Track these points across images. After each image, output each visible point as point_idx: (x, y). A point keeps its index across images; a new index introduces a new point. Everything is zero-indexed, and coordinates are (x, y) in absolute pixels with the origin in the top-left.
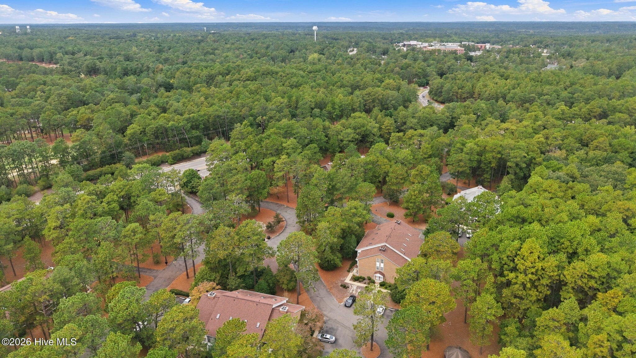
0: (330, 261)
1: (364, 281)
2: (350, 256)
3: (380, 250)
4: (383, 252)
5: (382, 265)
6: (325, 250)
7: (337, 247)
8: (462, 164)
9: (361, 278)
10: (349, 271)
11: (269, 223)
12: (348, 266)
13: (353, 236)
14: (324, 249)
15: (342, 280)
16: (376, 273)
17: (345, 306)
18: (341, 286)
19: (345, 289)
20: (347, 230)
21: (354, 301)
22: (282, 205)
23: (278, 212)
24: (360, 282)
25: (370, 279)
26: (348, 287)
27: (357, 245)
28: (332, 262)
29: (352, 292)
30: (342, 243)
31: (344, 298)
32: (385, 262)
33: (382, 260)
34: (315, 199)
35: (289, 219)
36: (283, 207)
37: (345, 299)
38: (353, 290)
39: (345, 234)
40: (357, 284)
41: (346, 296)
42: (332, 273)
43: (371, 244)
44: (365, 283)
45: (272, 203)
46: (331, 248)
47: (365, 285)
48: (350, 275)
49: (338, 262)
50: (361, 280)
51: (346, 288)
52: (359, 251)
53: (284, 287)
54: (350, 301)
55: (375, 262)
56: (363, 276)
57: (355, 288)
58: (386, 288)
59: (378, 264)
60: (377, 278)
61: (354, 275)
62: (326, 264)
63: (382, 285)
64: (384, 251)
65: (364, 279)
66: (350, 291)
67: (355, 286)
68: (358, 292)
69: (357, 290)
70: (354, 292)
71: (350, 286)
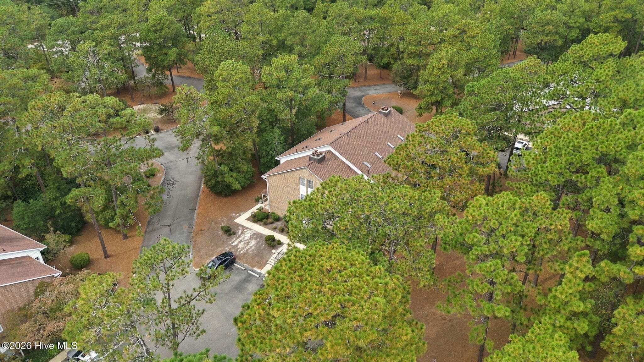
1: (277, 224)
3: (310, 159)
4: (315, 164)
9: (272, 216)
10: (258, 200)
15: (231, 218)
18: (223, 228)
19: (225, 237)
24: (266, 224)
26: (235, 233)
33: (311, 182)
40: (256, 228)
44: (273, 228)
47: (270, 233)
48: (255, 208)
50: (269, 220)
51: (230, 235)
52: (283, 160)
55: (298, 185)
56: (278, 213)
59: (302, 190)
61: (261, 209)
64: (322, 162)
65: (277, 220)
66: (233, 243)
67: (249, 231)
68: (248, 247)
69: (249, 242)
70: (241, 246)
71: (240, 231)
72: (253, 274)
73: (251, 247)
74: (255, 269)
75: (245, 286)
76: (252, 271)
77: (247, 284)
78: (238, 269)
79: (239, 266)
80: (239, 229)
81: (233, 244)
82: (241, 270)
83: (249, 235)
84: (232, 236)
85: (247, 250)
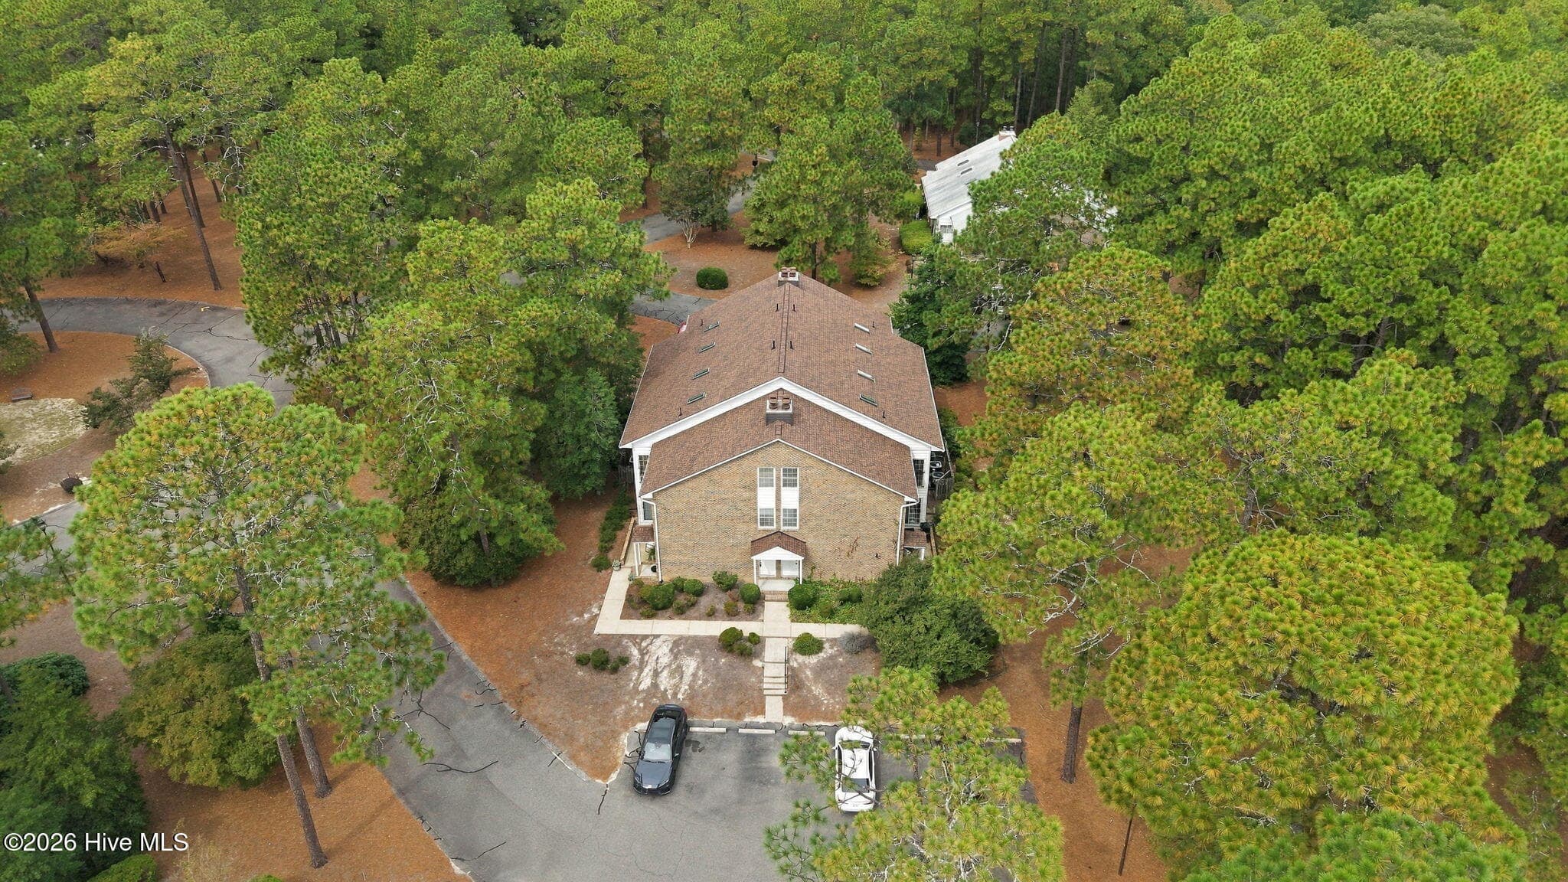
0: (491, 537)
1: (705, 601)
2: (589, 484)
3: (770, 419)
4: (788, 428)
5: (791, 498)
6: (444, 479)
7: (514, 451)
8: (930, 53)
9: (679, 587)
10: (603, 565)
11: (97, 394)
12: (593, 539)
13: (597, 377)
14: (435, 474)
15: (577, 629)
16: (760, 544)
17: (638, 788)
18: (582, 661)
19: (605, 679)
20: (558, 346)
21: (681, 741)
22: (182, 306)
23: (148, 332)
24: (681, 612)
25: (727, 584)
26: (624, 661)
27: (623, 422)
28: (501, 541)
29: (655, 685)
30: (539, 423)
31: (615, 735)
32: (805, 479)
33: (790, 472)
34: (331, 207)
35: (229, 360)
36: (189, 315)
37: (625, 745)
38: (656, 674)
39: (548, 375)
40: (668, 627)
41: (629, 721)
42: (507, 594)
43: (697, 402)
44: (711, 615)
45: (128, 301)
46: (482, 458)
47: (716, 628)
48: (618, 583)
49: (534, 529)
50: (681, 599)
51: (615, 670)
52: (641, 448)
53: (200, 770)
54: (660, 753)
55: (752, 488)
56: (690, 575)
57: (661, 652)
58: (830, 615)
59: (765, 498)
60: (767, 570)
61: (636, 584)
62: (466, 558)
63: (803, 602)
64: (791, 420)
65: (700, 591)
66: (638, 682)
67: (658, 642)
68: (687, 678)
69: (680, 667)
70: (665, 682)
71: (635, 652)
72: (756, 731)
73: (694, 675)
74: (747, 720)
75: (764, 765)
76: (746, 726)
77: (763, 759)
78: (708, 737)
79: (708, 730)
80: (626, 648)
81: (642, 687)
82: (719, 737)
83: (666, 649)
84: (623, 669)
85: (691, 687)
